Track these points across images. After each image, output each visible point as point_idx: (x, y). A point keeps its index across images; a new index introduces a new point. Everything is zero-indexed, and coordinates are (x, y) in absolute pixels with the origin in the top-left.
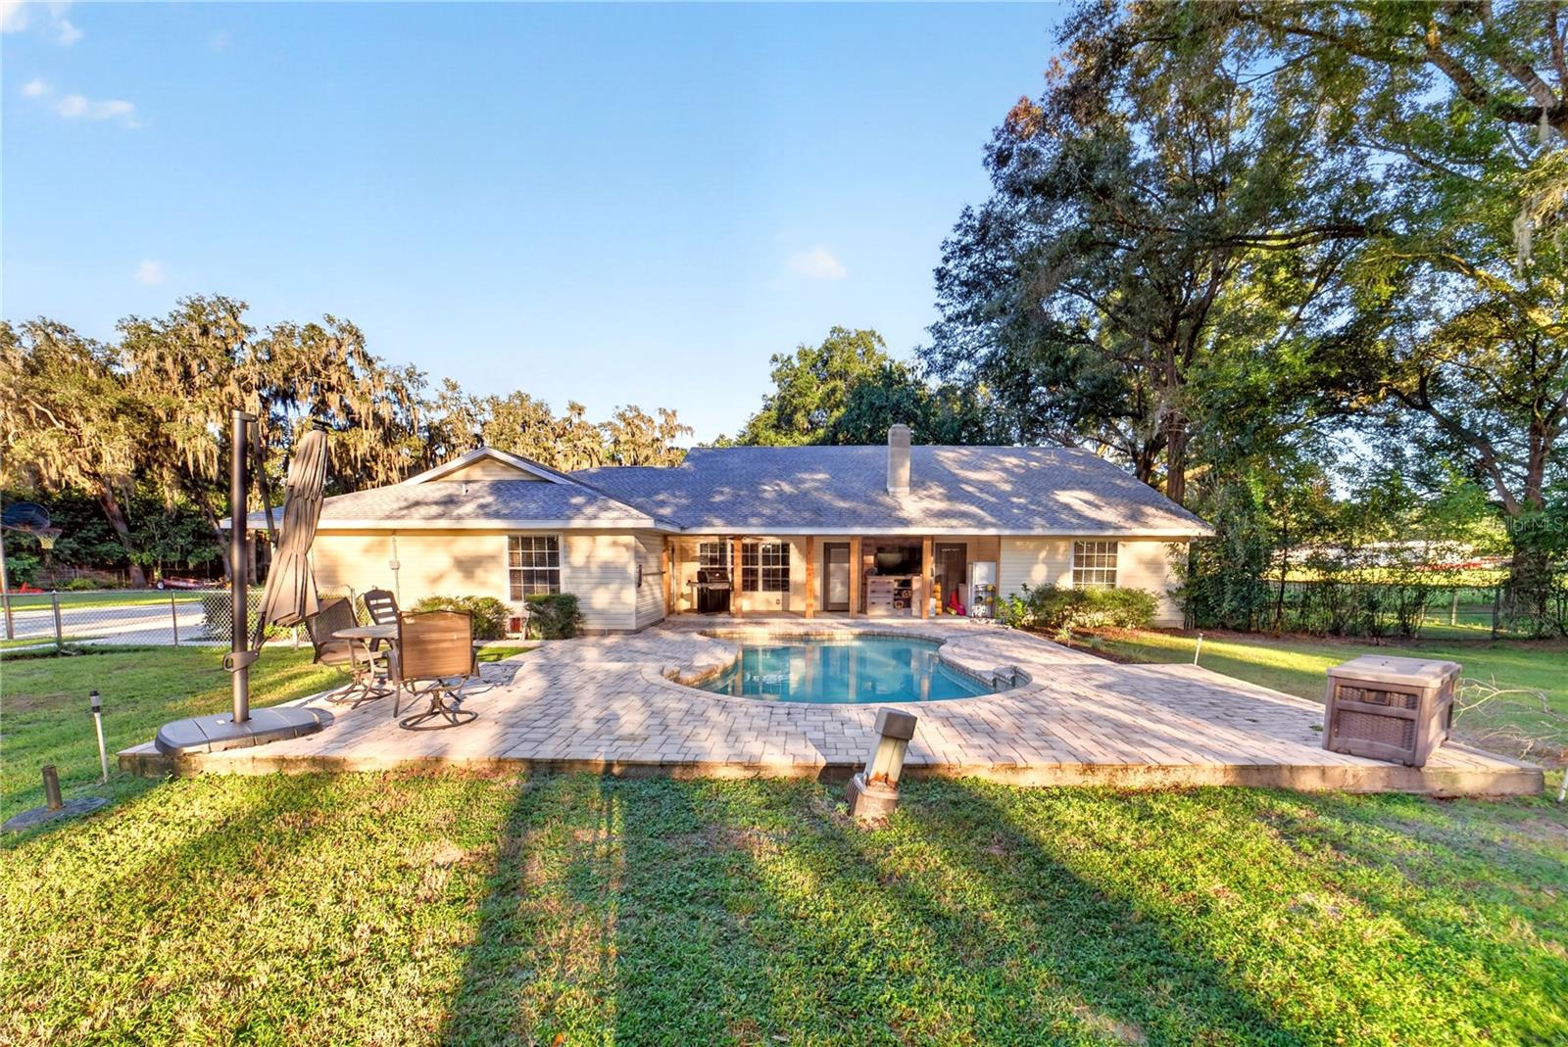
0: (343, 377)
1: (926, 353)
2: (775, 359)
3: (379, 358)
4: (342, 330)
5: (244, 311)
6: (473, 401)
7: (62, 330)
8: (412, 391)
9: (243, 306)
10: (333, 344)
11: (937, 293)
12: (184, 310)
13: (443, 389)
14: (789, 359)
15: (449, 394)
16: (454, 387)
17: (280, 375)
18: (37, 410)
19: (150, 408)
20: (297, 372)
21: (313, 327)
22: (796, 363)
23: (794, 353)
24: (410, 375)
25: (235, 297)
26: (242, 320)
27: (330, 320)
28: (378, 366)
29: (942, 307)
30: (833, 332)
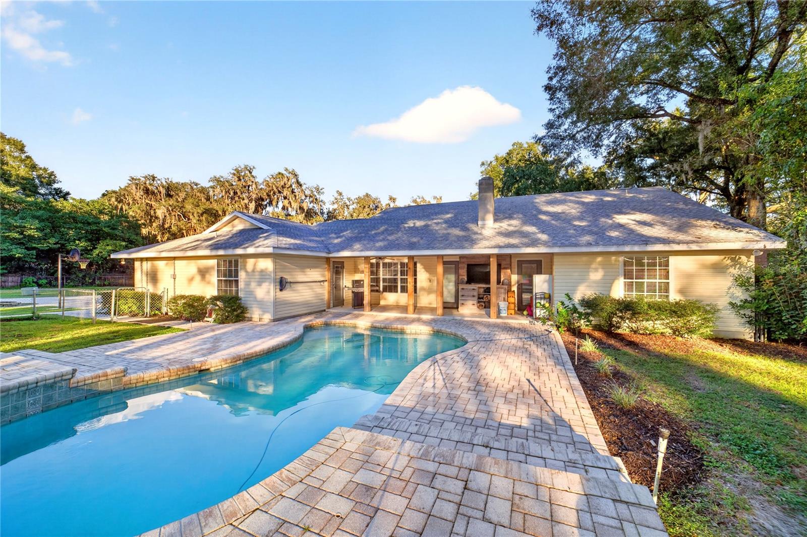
0: (288, 193)
1: (540, 139)
2: (483, 164)
3: (305, 184)
4: (290, 173)
5: (254, 170)
6: (349, 199)
7: (196, 185)
8: (318, 196)
9: (254, 168)
10: (285, 179)
11: (549, 102)
12: (233, 172)
13: (336, 195)
14: (491, 162)
15: (339, 197)
16: (340, 194)
17: (265, 194)
18: (178, 215)
19: (217, 211)
20: (272, 193)
21: (280, 173)
22: (494, 163)
23: (493, 159)
24: (317, 189)
25: (251, 164)
26: (253, 174)
27: (286, 170)
28: (304, 187)
29: (551, 110)
30: (513, 145)
